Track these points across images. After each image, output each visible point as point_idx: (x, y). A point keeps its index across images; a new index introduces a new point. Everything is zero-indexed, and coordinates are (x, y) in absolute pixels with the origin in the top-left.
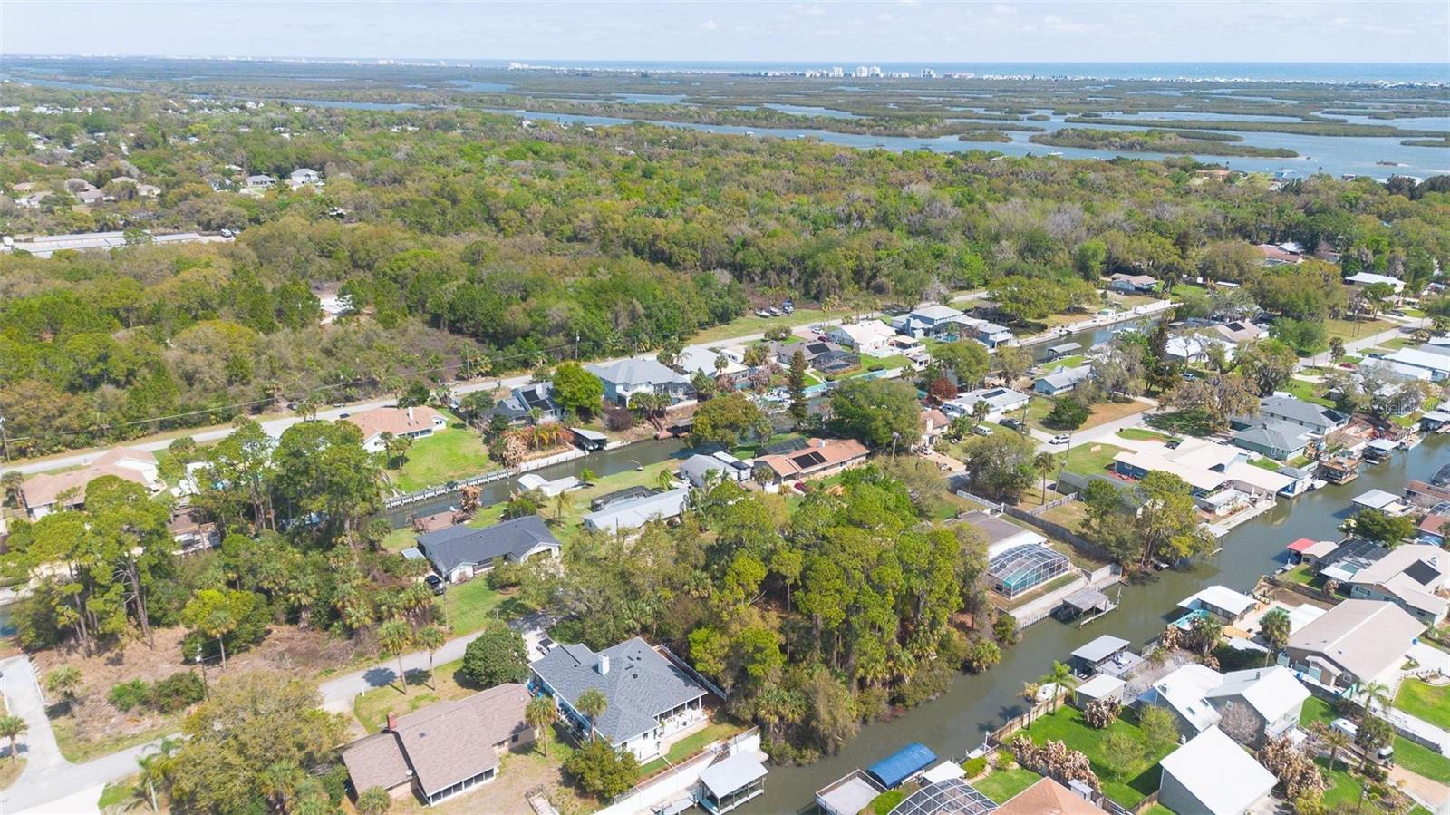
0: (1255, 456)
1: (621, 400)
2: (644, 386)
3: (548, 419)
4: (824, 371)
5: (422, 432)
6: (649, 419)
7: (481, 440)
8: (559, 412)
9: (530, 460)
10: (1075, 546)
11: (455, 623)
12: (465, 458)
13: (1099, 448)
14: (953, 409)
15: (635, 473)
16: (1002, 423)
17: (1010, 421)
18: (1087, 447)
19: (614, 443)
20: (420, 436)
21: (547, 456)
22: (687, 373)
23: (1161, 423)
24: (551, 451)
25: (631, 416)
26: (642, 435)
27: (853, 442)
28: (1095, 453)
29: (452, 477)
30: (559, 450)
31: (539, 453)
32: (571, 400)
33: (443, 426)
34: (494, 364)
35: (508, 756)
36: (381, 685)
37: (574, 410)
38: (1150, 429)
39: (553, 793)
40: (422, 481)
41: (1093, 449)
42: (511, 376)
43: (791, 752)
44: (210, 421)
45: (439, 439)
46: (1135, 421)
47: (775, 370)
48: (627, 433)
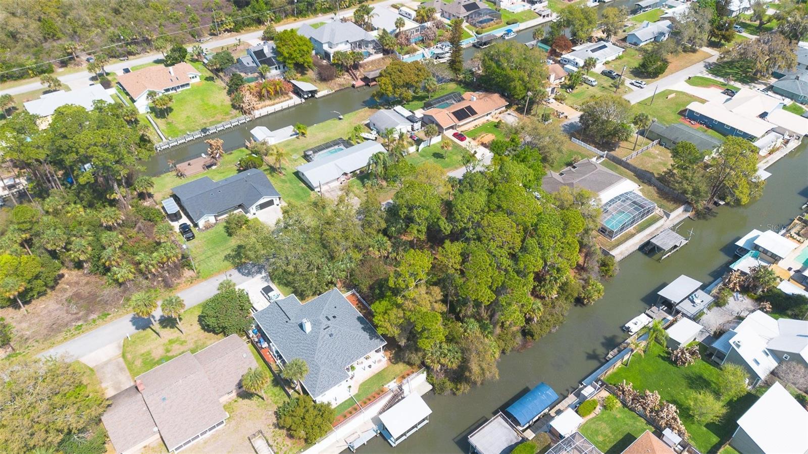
0: (788, 102)
1: (327, 56)
2: (343, 44)
3: (274, 73)
4: (474, 25)
5: (182, 86)
6: (347, 71)
7: (226, 91)
8: (281, 66)
9: (261, 108)
10: (658, 189)
11: (201, 268)
12: (214, 107)
13: (673, 95)
14: (569, 61)
15: (337, 121)
16: (603, 73)
17: (610, 72)
18: (665, 94)
19: (323, 91)
20: (181, 89)
21: (273, 105)
22: (375, 29)
23: (718, 71)
24: (277, 100)
25: (334, 68)
26: (343, 85)
27: (496, 96)
28: (672, 99)
29: (205, 123)
30: (283, 99)
31: (268, 102)
32: (289, 58)
33: (198, 80)
34: (236, 23)
35: (236, 401)
36: (144, 329)
37: (292, 66)
38: (710, 76)
39: (269, 436)
40: (184, 127)
41: (670, 97)
42: (248, 31)
43: (449, 385)
44: (29, 74)
45: (195, 91)
46: (698, 70)
47: (439, 25)
48: (332, 83)
